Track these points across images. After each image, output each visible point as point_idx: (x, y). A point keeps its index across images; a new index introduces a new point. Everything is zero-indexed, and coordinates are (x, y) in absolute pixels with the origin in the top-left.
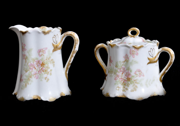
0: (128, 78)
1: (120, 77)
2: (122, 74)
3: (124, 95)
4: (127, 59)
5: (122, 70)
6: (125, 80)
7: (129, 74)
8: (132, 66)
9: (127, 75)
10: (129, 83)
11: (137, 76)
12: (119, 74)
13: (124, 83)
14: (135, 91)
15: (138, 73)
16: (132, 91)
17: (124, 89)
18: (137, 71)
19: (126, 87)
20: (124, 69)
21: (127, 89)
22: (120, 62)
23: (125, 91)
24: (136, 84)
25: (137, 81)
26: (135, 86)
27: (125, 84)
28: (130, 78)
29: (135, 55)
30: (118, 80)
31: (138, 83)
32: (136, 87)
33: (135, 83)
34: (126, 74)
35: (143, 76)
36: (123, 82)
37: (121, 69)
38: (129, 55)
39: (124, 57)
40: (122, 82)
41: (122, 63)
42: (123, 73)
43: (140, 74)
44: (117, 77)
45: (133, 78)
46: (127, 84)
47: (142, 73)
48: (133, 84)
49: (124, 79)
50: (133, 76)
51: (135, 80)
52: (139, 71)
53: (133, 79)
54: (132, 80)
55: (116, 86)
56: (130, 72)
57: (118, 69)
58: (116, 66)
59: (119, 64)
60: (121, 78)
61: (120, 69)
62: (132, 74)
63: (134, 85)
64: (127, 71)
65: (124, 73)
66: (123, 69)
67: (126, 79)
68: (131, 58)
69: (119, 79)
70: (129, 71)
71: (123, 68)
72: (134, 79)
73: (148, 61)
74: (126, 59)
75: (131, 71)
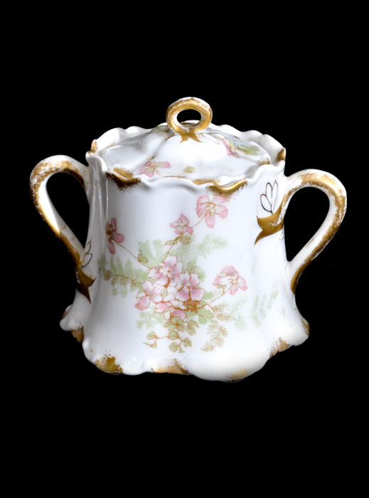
0: (190, 300)
1: (159, 299)
2: (166, 286)
3: (177, 364)
4: (187, 234)
5: (164, 271)
6: (178, 309)
7: (194, 288)
8: (205, 257)
9: (186, 290)
10: (196, 318)
11: (224, 293)
12: (155, 285)
13: (174, 320)
14: (217, 349)
15: (225, 281)
16: (208, 348)
17: (178, 341)
18: (224, 275)
19: (184, 335)
20: (173, 268)
21: (187, 342)
22: (157, 243)
23: (181, 351)
24: (221, 323)
25: (226, 311)
26: (217, 330)
27: (177, 325)
28: (198, 302)
29: (217, 217)
30: (149, 311)
31: (227, 318)
32: (223, 331)
33: (215, 319)
34: (179, 286)
35: (245, 288)
36: (172, 316)
37: (161, 270)
38: (193, 218)
39: (171, 225)
40: (167, 315)
41: (167, 248)
42: (169, 282)
43: (234, 282)
44: (148, 298)
45: (208, 301)
46: (186, 325)
47: (239, 280)
48: (210, 323)
49: (175, 303)
50: (210, 295)
51: (215, 309)
52: (231, 273)
53: (210, 304)
54: (207, 308)
55: (145, 331)
56: (198, 281)
57: (151, 269)
58: (142, 259)
59: (154, 252)
60: (163, 302)
61: (158, 269)
62: (207, 285)
63: (214, 327)
64: (187, 276)
65: (172, 284)
66: (168, 269)
67: (181, 303)
68: (201, 231)
69: (152, 305)
70: (195, 276)
71: (168, 265)
72: (213, 305)
73: (259, 230)
74: (182, 233)
75: (201, 277)
